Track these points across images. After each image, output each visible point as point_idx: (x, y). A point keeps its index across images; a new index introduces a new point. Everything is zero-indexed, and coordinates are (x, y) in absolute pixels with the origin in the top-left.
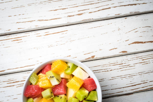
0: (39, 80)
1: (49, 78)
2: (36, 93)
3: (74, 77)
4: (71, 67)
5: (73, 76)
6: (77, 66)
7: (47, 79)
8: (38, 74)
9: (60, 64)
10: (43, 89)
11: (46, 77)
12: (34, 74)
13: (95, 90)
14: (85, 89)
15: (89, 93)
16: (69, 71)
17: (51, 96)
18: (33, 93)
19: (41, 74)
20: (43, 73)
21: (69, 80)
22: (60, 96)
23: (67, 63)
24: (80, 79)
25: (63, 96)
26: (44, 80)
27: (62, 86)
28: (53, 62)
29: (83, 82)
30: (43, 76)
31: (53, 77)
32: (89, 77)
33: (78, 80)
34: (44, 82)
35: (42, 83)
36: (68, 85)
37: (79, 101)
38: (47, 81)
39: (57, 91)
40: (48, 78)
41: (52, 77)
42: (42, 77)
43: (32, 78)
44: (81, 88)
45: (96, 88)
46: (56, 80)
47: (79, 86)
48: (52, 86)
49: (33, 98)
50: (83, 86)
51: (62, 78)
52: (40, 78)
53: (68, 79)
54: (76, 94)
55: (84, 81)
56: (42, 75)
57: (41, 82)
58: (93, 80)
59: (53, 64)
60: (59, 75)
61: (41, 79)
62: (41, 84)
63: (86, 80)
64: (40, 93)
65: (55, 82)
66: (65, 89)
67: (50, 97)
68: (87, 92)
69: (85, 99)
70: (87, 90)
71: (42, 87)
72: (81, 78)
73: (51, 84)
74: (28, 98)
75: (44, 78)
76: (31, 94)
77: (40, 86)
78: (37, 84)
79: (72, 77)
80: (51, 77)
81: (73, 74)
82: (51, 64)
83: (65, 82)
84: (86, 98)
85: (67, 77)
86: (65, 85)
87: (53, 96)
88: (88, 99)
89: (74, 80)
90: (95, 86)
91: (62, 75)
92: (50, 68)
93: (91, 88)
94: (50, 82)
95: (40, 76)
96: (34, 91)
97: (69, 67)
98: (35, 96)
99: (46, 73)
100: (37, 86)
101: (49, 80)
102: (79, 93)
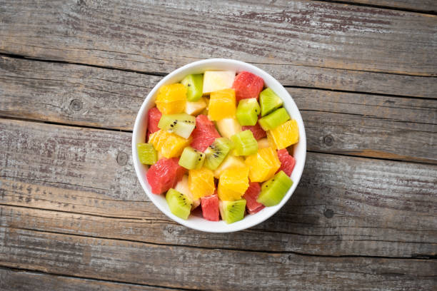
0: (157, 148)
1: (171, 129)
2: (169, 172)
3: (211, 96)
4: (192, 83)
5: (207, 97)
6: (203, 74)
7: (168, 134)
8: (147, 141)
10: (176, 159)
11: (165, 133)
12: (139, 146)
13: (264, 88)
14: (246, 100)
15: (259, 101)
16: (194, 92)
17: (200, 157)
18: (164, 178)
19: (151, 137)
20: (153, 132)
21: (207, 109)
23: (180, 83)
24: (226, 91)
26: (164, 141)
28: (156, 99)
29: (233, 91)
30: (157, 136)
31: (175, 123)
32: (237, 74)
33: (224, 93)
34: (166, 144)
35: (165, 148)
36: (211, 117)
37: (252, 126)
38: (172, 138)
40: (170, 132)
41: (173, 124)
42: (157, 140)
44: (237, 104)
45: (263, 82)
46: (184, 125)
47: (232, 101)
48: (187, 141)
49: (173, 188)
50: (239, 98)
51: (194, 114)
52: (156, 144)
53: (205, 109)
54: (237, 120)
55: (233, 88)
56: (154, 137)
57: (162, 148)
58: (247, 73)
59: (157, 102)
60: (183, 112)
61: (158, 143)
62: (165, 153)
63: (236, 84)
64: (176, 168)
65: (186, 129)
66: (214, 131)
67: (200, 160)
68: (253, 101)
69: (259, 117)
70: (251, 97)
71: (172, 156)
72: (224, 88)
73: (182, 138)
74: (164, 194)
75: (162, 138)
76: (163, 181)
77: (168, 157)
78: (160, 157)
79: (207, 99)
80: (172, 126)
81: (206, 91)
82: (155, 106)
84: (260, 114)
85: (200, 106)
86: (208, 124)
87: (203, 155)
88: (264, 113)
90: (260, 80)
91: (191, 108)
92: (159, 113)
93: (256, 89)
94: (177, 136)
95: (152, 140)
96: (163, 171)
97: (189, 85)
98: (173, 181)
99: (159, 126)
100: (162, 160)
101: (174, 134)
102: (240, 114)
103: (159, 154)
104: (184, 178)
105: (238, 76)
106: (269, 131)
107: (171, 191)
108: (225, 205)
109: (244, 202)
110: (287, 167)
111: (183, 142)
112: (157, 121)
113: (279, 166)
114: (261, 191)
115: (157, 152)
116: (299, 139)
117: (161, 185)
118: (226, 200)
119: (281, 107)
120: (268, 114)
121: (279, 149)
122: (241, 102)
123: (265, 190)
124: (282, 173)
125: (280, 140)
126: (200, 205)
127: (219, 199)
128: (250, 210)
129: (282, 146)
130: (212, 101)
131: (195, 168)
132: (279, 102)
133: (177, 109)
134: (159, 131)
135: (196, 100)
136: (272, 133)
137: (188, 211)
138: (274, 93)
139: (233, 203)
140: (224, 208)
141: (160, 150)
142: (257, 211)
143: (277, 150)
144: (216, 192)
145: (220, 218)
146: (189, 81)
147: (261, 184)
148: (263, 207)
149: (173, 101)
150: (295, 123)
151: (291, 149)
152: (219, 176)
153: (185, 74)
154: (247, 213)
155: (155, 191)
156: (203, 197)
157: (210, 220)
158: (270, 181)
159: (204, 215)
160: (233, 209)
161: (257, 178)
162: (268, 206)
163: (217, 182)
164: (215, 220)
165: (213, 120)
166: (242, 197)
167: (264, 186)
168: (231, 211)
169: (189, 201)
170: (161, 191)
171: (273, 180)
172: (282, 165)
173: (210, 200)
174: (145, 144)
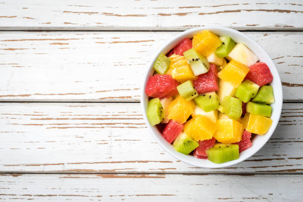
0: (173, 66)
1: (190, 62)
2: (167, 88)
3: (231, 62)
4: (227, 43)
5: (228, 61)
6: (236, 44)
7: (186, 64)
8: (168, 55)
9: (210, 36)
10: (177, 83)
11: (184, 61)
12: (161, 55)
13: (268, 84)
14: (252, 82)
15: (260, 89)
16: (223, 51)
17: (194, 94)
18: (161, 89)
19: (173, 56)
21: (221, 68)
22: (208, 94)
23: (219, 36)
24: (244, 65)
25: (213, 94)
26: (181, 65)
27: (213, 77)
28: (195, 35)
29: (249, 70)
30: (177, 58)
31: (197, 60)
33: (241, 66)
34: (180, 68)
35: (176, 71)
36: (220, 75)
37: (242, 102)
38: (186, 68)
39: (202, 85)
40: (188, 62)
41: (195, 59)
42: (177, 60)
43: (158, 62)
45: (271, 81)
46: (202, 65)
47: (244, 75)
48: (194, 77)
49: (160, 99)
50: (249, 78)
51: (211, 64)
52: (174, 63)
53: (220, 66)
54: (236, 90)
55: (249, 67)
56: (175, 58)
57: (175, 69)
58: (267, 66)
59: (195, 37)
60: (205, 57)
61: (175, 64)
62: (174, 74)
63: (252, 67)
64: (173, 89)
65: (200, 69)
67: (192, 95)
68: (256, 87)
69: (251, 100)
70: (256, 83)
71: (176, 79)
72: (244, 63)
73: (192, 73)
74: (150, 98)
75: (180, 62)
76: (158, 90)
77: (174, 77)
78: (168, 73)
79: (225, 61)
80: (193, 60)
81: (230, 56)
82: (192, 39)
83: (215, 70)
84: (254, 98)
85: (220, 62)
87: (197, 95)
88: (257, 99)
89: (233, 66)
90: (270, 77)
91: (211, 58)
92: (191, 46)
93: (264, 80)
94: (191, 69)
95: (172, 59)
97: (224, 43)
98: (164, 95)
99: (184, 53)
100: (168, 76)
101: (189, 66)
102: (242, 88)
103: (169, 70)
104: (171, 98)
105: (258, 63)
106: (249, 113)
107: (157, 100)
108: (183, 137)
109: (197, 145)
111: (190, 76)
112: (186, 50)
113: (239, 141)
114: (213, 147)
115: (168, 68)
117: (155, 91)
118: (187, 134)
119: (269, 105)
120: (257, 102)
121: (247, 130)
122: (247, 80)
123: (216, 148)
124: (237, 147)
125: (252, 126)
126: (167, 124)
127: (183, 131)
128: (197, 153)
131: (185, 98)
132: (271, 101)
133: (203, 54)
134: (182, 57)
135: (218, 56)
136: (251, 115)
137: (158, 121)
138: (273, 93)
139: (190, 140)
140: (181, 138)
141: (173, 69)
142: (200, 157)
143: (245, 130)
144: (184, 124)
145: (173, 143)
146: (226, 40)
147: (217, 142)
148: (206, 158)
149: (206, 45)
150: (270, 123)
151: (254, 136)
152: (195, 116)
153: (226, 35)
154: (192, 154)
156: (174, 121)
157: (166, 138)
158: (225, 146)
159: (165, 133)
160: (187, 143)
161: (220, 137)
162: (210, 160)
163: (190, 118)
164: (168, 141)
165: (220, 77)
166: (199, 141)
167: (217, 146)
168: (184, 144)
169: (164, 115)
170: (150, 95)
171: (227, 147)
172: (241, 142)
173: (177, 126)
174: (166, 57)
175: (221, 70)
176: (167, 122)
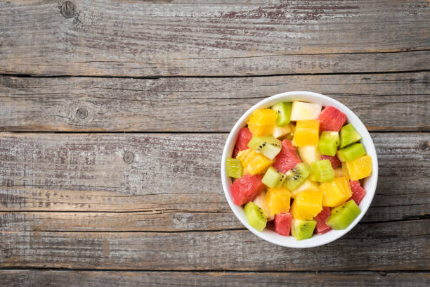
0: (243, 164)
1: (259, 150)
2: (252, 187)
3: (297, 124)
4: (282, 111)
5: (294, 123)
6: (291, 103)
7: (256, 154)
8: (234, 156)
9: (262, 115)
10: (260, 175)
11: (253, 153)
12: (229, 160)
13: (346, 123)
14: (329, 132)
15: (340, 133)
16: (283, 119)
17: (281, 178)
18: (248, 192)
19: (240, 154)
20: (242, 150)
21: (292, 134)
23: (271, 108)
24: (311, 121)
26: (252, 159)
28: (248, 121)
29: (318, 122)
30: (245, 154)
31: (264, 145)
32: (323, 108)
33: (308, 124)
34: (253, 162)
35: (251, 166)
36: (294, 143)
37: (331, 157)
38: (259, 158)
40: (258, 152)
41: (262, 145)
42: (246, 156)
43: (229, 168)
44: (320, 135)
45: (346, 118)
46: (272, 147)
47: (316, 132)
48: (271, 162)
49: (252, 201)
50: (323, 129)
51: (280, 138)
52: (244, 160)
53: (289, 134)
54: (318, 149)
55: (318, 119)
56: (242, 154)
57: (249, 166)
58: (333, 108)
59: (249, 123)
60: (271, 135)
61: (246, 160)
62: (251, 170)
63: (321, 117)
64: (259, 185)
65: (273, 152)
66: (296, 156)
67: (281, 180)
68: (335, 134)
69: (339, 148)
70: (333, 130)
71: (256, 173)
72: (310, 118)
73: (268, 159)
74: (243, 206)
75: (251, 155)
76: (245, 195)
77: (253, 174)
78: (245, 172)
79: (293, 127)
80: (261, 147)
81: (293, 119)
82: (247, 126)
84: (340, 146)
85: (286, 131)
86: (292, 148)
87: (285, 176)
88: (343, 145)
89: (301, 129)
90: (343, 116)
91: (278, 133)
92: (250, 134)
93: (339, 124)
94: (263, 156)
95: (240, 157)
96: (247, 187)
97: (279, 112)
98: (253, 195)
99: (249, 145)
100: (247, 176)
101: (261, 154)
102: (322, 144)
103: (245, 169)
104: (263, 194)
105: (324, 111)
106: (345, 163)
107: (250, 205)
108: (297, 223)
109: (314, 223)
110: (357, 197)
111: (267, 163)
112: (248, 141)
113: (351, 195)
114: (330, 215)
115: (243, 168)
116: (371, 173)
117: (243, 198)
118: (298, 219)
119: (358, 142)
120: (345, 147)
121: (352, 180)
122: (324, 133)
123: (335, 215)
124: (352, 202)
125: (355, 172)
126: (274, 220)
127: (293, 217)
128: (319, 231)
129: (355, 178)
130: (298, 129)
131: (276, 187)
132: (358, 138)
133: (266, 132)
134: (248, 150)
135: (283, 126)
136: (347, 164)
137: (264, 224)
138: (355, 129)
139: (305, 222)
140: (296, 226)
141: (247, 166)
142: (325, 232)
143: (350, 181)
144: (290, 211)
145: (290, 234)
146: (279, 108)
147: (331, 209)
148: (330, 229)
149: (264, 124)
150: (370, 159)
151: (362, 182)
152: (295, 196)
153: (277, 102)
154: (315, 232)
155: (236, 203)
156: (278, 214)
157: (281, 234)
158: (340, 208)
159: (277, 229)
160: (304, 227)
161: (330, 203)
162: (335, 229)
163: (292, 200)
164: (285, 235)
165: (296, 146)
166: (314, 218)
167: (334, 211)
168: (302, 230)
169: (266, 215)
170: (242, 203)
171: (344, 207)
172: (353, 195)
173: (284, 217)
174: (233, 160)
175: (293, 137)
176: (273, 218)
